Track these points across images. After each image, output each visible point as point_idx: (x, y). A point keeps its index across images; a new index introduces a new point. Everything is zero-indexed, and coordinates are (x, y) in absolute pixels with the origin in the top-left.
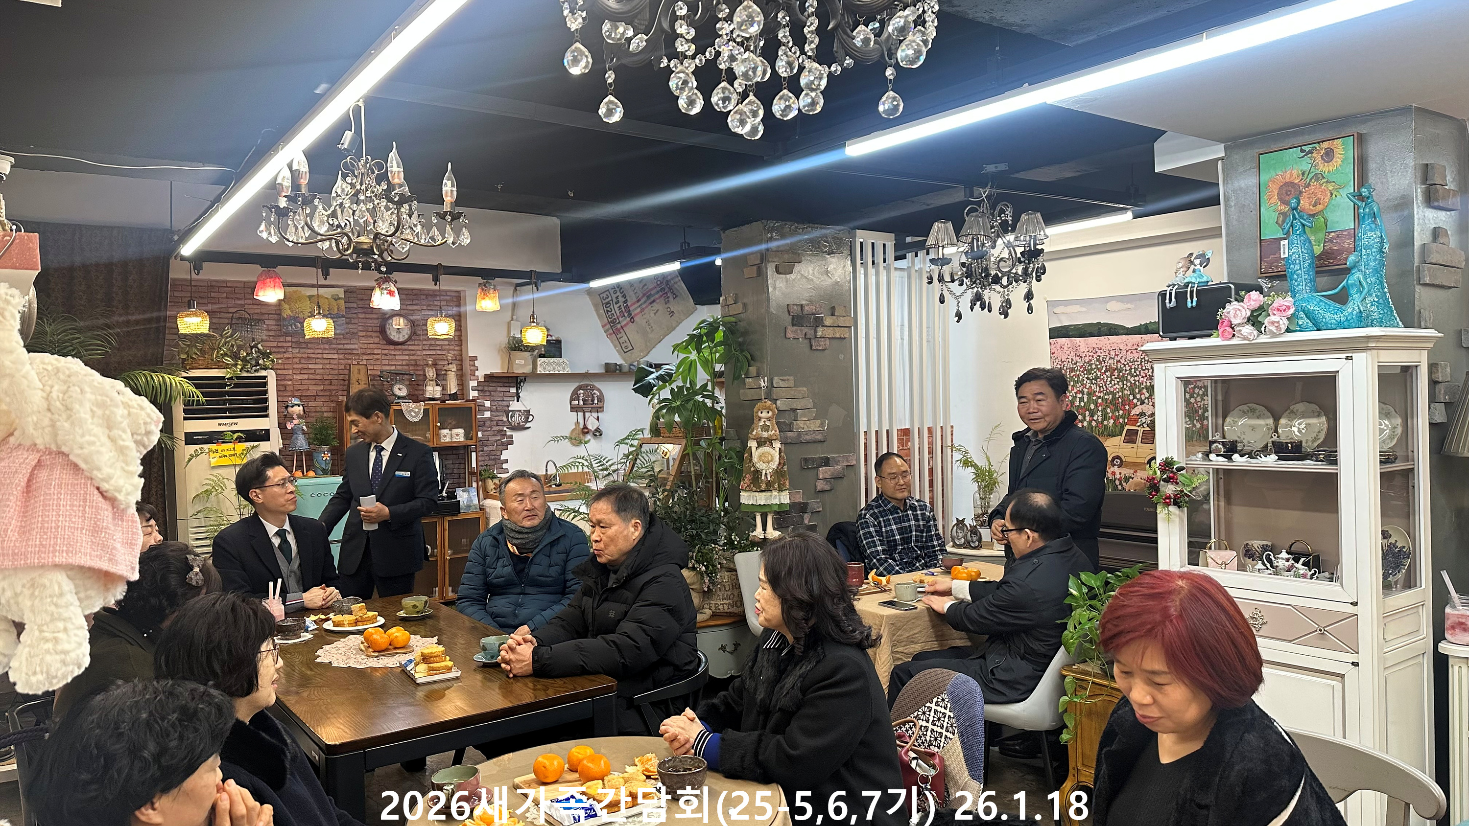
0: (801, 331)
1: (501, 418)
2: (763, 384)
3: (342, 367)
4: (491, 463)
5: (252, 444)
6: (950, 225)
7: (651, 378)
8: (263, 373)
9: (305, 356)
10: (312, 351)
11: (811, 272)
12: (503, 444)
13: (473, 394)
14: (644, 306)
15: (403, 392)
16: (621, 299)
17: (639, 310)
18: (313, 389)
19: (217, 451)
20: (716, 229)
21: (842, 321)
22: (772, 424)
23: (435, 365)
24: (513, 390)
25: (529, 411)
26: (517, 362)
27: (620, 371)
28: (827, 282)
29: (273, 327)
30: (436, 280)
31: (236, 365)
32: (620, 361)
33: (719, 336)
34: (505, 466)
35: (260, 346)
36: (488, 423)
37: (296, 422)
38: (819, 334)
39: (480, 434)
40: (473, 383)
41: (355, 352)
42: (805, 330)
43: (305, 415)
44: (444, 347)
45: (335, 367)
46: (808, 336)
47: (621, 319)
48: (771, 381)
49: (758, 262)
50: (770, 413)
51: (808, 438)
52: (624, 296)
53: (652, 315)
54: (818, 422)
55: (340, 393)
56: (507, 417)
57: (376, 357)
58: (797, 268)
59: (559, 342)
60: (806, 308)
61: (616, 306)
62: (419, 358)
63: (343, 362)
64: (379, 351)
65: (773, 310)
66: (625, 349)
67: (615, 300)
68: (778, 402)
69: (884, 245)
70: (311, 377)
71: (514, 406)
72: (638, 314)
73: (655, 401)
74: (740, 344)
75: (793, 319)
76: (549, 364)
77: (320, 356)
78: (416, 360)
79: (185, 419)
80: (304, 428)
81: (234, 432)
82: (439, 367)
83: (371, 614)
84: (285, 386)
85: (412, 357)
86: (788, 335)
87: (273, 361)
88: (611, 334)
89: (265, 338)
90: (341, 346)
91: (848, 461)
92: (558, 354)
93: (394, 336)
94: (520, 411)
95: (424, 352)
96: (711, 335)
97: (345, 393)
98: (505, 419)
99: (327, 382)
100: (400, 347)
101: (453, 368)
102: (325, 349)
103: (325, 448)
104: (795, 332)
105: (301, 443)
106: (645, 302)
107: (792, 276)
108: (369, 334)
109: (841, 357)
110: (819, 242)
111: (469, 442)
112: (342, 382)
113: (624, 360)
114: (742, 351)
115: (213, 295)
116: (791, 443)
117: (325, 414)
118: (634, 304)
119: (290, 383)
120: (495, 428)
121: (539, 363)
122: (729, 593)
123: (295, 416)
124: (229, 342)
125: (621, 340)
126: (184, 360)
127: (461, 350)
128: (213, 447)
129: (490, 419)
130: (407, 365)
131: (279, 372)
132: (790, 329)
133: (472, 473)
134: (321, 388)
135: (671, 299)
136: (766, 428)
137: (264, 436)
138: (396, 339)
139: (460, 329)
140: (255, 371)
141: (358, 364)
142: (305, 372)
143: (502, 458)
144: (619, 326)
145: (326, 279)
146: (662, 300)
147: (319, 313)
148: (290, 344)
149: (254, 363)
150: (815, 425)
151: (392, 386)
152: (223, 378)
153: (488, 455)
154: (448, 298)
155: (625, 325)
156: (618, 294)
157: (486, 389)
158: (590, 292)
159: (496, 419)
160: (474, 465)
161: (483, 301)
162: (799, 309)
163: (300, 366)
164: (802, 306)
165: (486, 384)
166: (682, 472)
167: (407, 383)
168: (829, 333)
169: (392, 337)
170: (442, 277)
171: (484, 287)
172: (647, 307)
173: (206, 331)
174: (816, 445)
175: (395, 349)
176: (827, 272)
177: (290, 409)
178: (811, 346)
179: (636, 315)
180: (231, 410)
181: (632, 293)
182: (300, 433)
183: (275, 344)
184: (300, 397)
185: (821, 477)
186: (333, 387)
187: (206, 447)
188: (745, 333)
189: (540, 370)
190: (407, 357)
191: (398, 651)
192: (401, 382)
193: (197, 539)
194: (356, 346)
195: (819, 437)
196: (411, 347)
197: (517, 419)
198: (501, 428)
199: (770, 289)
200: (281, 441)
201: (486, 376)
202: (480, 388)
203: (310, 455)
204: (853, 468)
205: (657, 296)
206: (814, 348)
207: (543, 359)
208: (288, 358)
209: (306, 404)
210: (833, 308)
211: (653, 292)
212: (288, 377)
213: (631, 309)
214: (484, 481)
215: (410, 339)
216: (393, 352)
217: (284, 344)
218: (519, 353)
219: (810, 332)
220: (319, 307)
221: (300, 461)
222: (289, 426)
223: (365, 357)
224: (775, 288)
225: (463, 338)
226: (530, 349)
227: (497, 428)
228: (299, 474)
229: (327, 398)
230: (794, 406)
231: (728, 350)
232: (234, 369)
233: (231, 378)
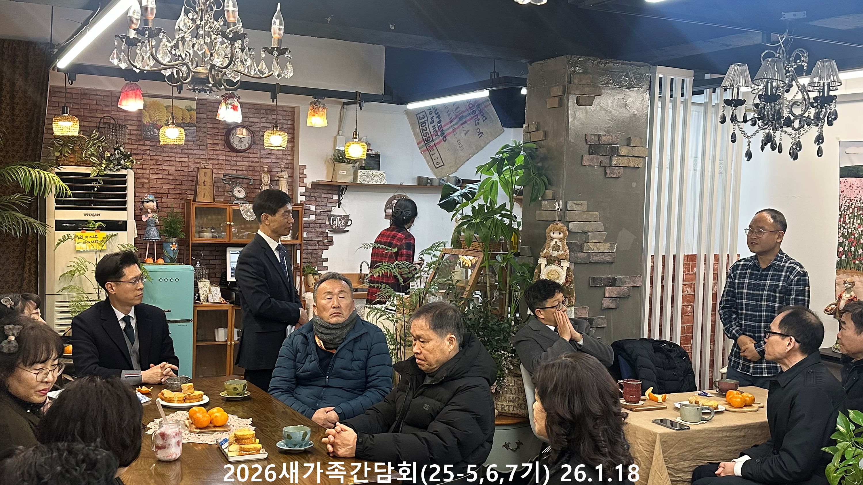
0: (597, 159)
1: (323, 221)
2: (557, 207)
3: (192, 169)
4: (313, 260)
5: (111, 233)
6: (746, 68)
7: (455, 195)
8: (123, 172)
9: (160, 158)
10: (167, 154)
11: (610, 104)
12: (324, 244)
13: (301, 199)
14: (456, 127)
15: (242, 195)
16: (436, 120)
17: (451, 129)
18: (167, 187)
19: (81, 238)
20: (524, 61)
21: (636, 152)
22: (563, 244)
23: (270, 171)
24: (336, 197)
25: (348, 216)
26: (341, 172)
27: (431, 184)
28: (625, 114)
29: (135, 132)
30: (274, 97)
31: (100, 165)
32: (431, 176)
33: (520, 160)
34: (325, 264)
35: (122, 148)
36: (312, 225)
37: (150, 215)
38: (614, 162)
39: (305, 235)
40: (302, 190)
41: (203, 157)
42: (601, 158)
43: (158, 209)
44: (279, 156)
45: (186, 169)
46: (603, 165)
47: (434, 138)
48: (565, 204)
49: (560, 94)
50: (562, 235)
51: (597, 258)
52: (439, 117)
53: (463, 135)
54: (608, 244)
55: (189, 192)
56: (329, 221)
57: (220, 162)
58: (597, 100)
59: (378, 156)
60: (603, 138)
61: (431, 126)
62: (258, 164)
63: (192, 165)
64: (223, 157)
65: (571, 139)
66: (436, 166)
67: (430, 120)
68: (571, 224)
69: (683, 81)
70: (165, 177)
71: (336, 211)
72: (450, 133)
73: (459, 216)
74: (539, 169)
75: (590, 148)
76: (368, 176)
77: (173, 159)
78: (254, 167)
79: (56, 208)
80: (157, 221)
81: (96, 222)
82: (273, 174)
83: (197, 393)
84: (143, 184)
85: (250, 164)
86: (584, 163)
87: (132, 162)
88: (424, 151)
89: (127, 141)
90: (192, 152)
91: (634, 283)
92: (376, 166)
93: (236, 144)
94: (340, 216)
95: (261, 160)
96: (511, 160)
97: (193, 192)
98: (327, 223)
99: (178, 183)
100: (241, 154)
101: (285, 175)
102: (178, 153)
103: (174, 239)
104: (591, 160)
105: (154, 234)
106: (457, 123)
107: (592, 108)
108: (216, 142)
109: (634, 185)
110: (620, 77)
111: (296, 241)
112: (191, 183)
113: (435, 174)
114: (540, 175)
115: (85, 101)
116: (581, 263)
117: (175, 210)
118: (447, 124)
119: (147, 181)
120: (318, 230)
121: (359, 174)
122: (515, 396)
123: (149, 211)
124: (95, 144)
125: (434, 157)
126: (58, 157)
127: (293, 160)
128: (78, 233)
129: (314, 222)
130: (246, 170)
131: (138, 171)
132: (586, 157)
133: (296, 269)
134: (173, 187)
135: (481, 121)
136: (556, 248)
137: (121, 226)
138: (238, 148)
139: (293, 140)
140: (117, 170)
141: (205, 168)
142: (160, 172)
143: (323, 256)
144: (432, 144)
145: (180, 93)
146: (472, 122)
147: (173, 123)
148: (148, 147)
149: (116, 163)
150: (605, 247)
151: (233, 188)
152: (89, 174)
153: (311, 254)
154: (285, 113)
155: (438, 143)
156: (433, 114)
157: (312, 195)
158: (408, 113)
159: (320, 221)
160: (298, 261)
161: (313, 118)
162: (597, 138)
163: (156, 167)
164: (599, 136)
165: (313, 190)
166: (478, 283)
167: (245, 186)
168: (624, 162)
169: (235, 146)
170: (279, 95)
171: (315, 106)
172: (458, 127)
173: (76, 134)
174: (604, 265)
175: (237, 156)
176: (626, 105)
177: (146, 204)
178: (606, 173)
179: (448, 134)
180: (95, 203)
181: (445, 114)
182: (153, 225)
183: (135, 147)
184: (155, 194)
185: (607, 295)
186: (183, 187)
187: (72, 233)
188: (544, 159)
189: (360, 181)
190: (247, 164)
191: (217, 429)
192: (241, 185)
193: (61, 312)
194: (204, 152)
195: (608, 259)
196: (250, 155)
197: (338, 223)
198: (323, 230)
199: (570, 119)
200: (136, 232)
201: (313, 184)
202: (308, 193)
203: (160, 244)
204: (638, 289)
205: (468, 118)
206: (608, 175)
207: (363, 171)
208: (146, 160)
209: (159, 200)
210: (629, 139)
211: (464, 114)
212: (145, 176)
213: (444, 128)
214: (306, 276)
215: (250, 147)
216: (235, 159)
217: (143, 147)
218: (342, 164)
219: (605, 160)
220: (173, 118)
221: (152, 249)
222: (144, 219)
223: (211, 162)
224: (574, 118)
225: (295, 149)
226: (353, 162)
227: (320, 230)
228: (150, 260)
229: (178, 196)
230: (586, 229)
231: (527, 174)
232: (99, 167)
233: (97, 176)
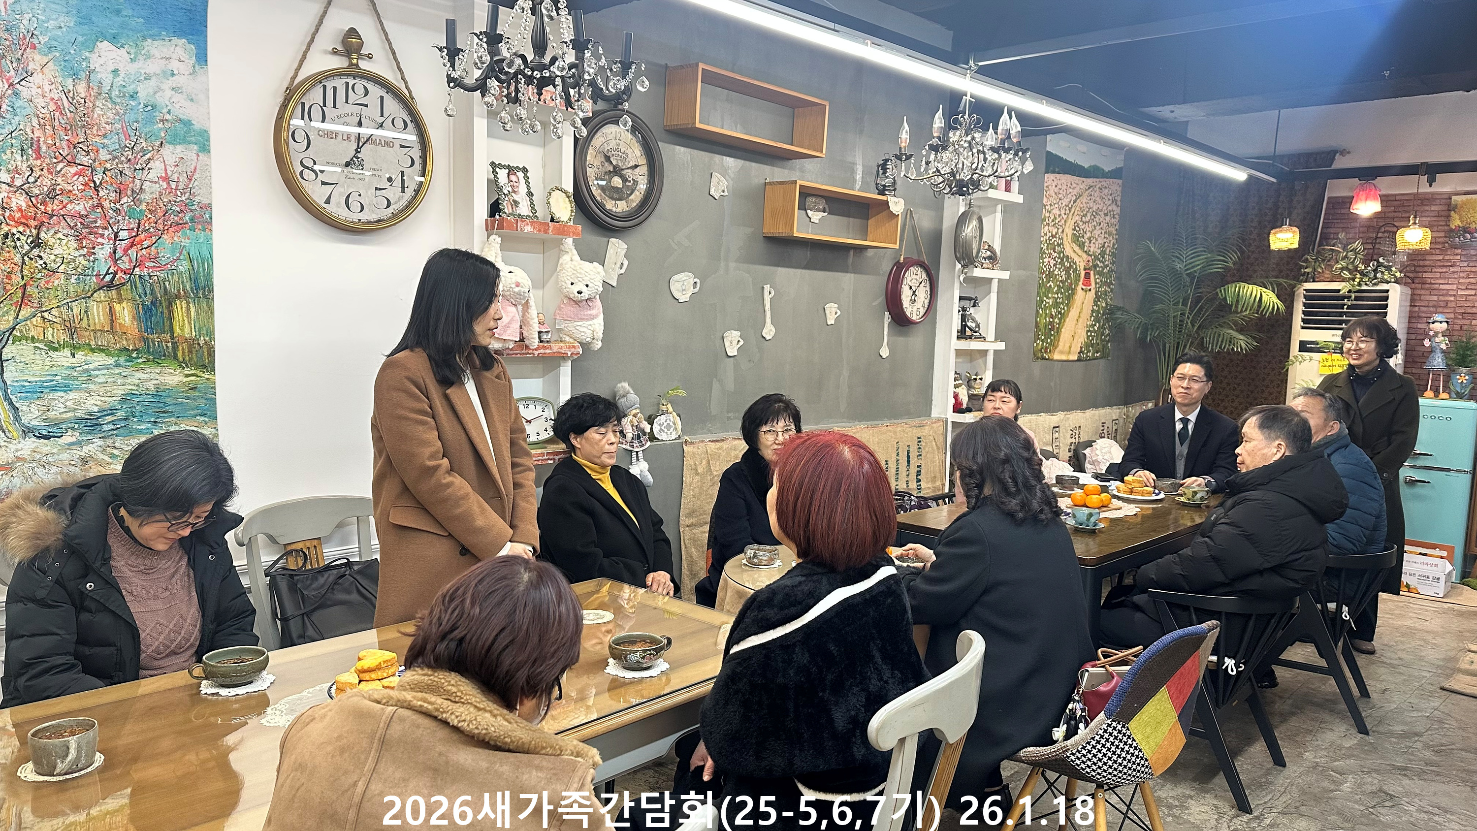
8: (1384, 287)
19: (1327, 360)
31: (1353, 279)
35: (1381, 260)
37: (1437, 339)
79: (1303, 328)
80: (1445, 347)
84: (1446, 302)
103: (1464, 370)
105: (1438, 362)
119: (1452, 298)
123: (1432, 333)
124: (1349, 256)
128: (1322, 356)
140: (1375, 284)
145: (1431, 186)
149: (1372, 275)
152: (1339, 291)
163: (1468, 281)
182: (1438, 351)
183: (1441, 257)
187: (1316, 355)
212: (1451, 293)
217: (1451, 257)
222: (1427, 344)
232: (1352, 282)
233: (1350, 291)
